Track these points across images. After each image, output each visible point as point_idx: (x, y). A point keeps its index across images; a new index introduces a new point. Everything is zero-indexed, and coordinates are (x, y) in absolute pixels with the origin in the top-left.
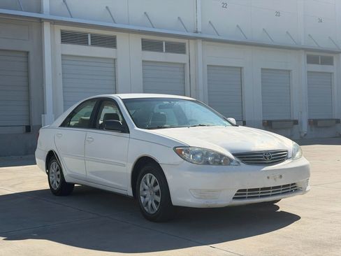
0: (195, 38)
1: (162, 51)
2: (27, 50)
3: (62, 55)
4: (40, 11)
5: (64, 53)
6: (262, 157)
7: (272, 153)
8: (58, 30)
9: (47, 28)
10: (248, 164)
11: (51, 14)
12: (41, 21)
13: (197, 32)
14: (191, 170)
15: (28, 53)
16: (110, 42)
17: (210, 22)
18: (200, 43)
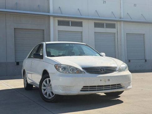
0: (120, 21)
1: (104, 27)
2: (43, 29)
3: (58, 31)
4: (49, 12)
5: (59, 30)
6: (99, 70)
7: (105, 68)
8: (56, 20)
9: (52, 19)
10: (90, 73)
11: (53, 13)
12: (49, 16)
13: (121, 18)
14: (60, 76)
15: (44, 30)
16: (80, 24)
17: (128, 13)
18: (122, 23)
